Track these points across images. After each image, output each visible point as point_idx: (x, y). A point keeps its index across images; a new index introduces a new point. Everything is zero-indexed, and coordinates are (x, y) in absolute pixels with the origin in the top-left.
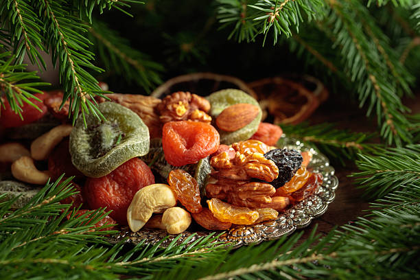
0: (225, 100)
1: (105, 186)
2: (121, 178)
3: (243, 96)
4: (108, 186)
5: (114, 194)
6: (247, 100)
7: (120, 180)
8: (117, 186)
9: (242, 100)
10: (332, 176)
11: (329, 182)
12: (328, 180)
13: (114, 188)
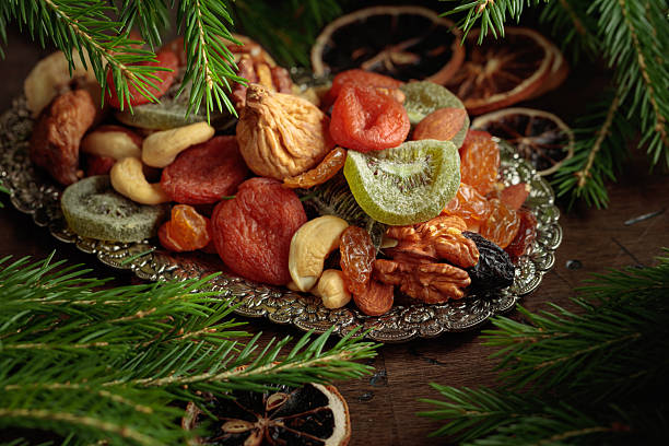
0: (418, 99)
1: (239, 225)
2: (262, 215)
3: (445, 94)
4: (242, 225)
5: (250, 237)
6: (449, 101)
7: (259, 218)
8: (254, 226)
9: (444, 100)
10: (554, 225)
11: (550, 235)
12: (549, 231)
13: (250, 228)
